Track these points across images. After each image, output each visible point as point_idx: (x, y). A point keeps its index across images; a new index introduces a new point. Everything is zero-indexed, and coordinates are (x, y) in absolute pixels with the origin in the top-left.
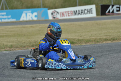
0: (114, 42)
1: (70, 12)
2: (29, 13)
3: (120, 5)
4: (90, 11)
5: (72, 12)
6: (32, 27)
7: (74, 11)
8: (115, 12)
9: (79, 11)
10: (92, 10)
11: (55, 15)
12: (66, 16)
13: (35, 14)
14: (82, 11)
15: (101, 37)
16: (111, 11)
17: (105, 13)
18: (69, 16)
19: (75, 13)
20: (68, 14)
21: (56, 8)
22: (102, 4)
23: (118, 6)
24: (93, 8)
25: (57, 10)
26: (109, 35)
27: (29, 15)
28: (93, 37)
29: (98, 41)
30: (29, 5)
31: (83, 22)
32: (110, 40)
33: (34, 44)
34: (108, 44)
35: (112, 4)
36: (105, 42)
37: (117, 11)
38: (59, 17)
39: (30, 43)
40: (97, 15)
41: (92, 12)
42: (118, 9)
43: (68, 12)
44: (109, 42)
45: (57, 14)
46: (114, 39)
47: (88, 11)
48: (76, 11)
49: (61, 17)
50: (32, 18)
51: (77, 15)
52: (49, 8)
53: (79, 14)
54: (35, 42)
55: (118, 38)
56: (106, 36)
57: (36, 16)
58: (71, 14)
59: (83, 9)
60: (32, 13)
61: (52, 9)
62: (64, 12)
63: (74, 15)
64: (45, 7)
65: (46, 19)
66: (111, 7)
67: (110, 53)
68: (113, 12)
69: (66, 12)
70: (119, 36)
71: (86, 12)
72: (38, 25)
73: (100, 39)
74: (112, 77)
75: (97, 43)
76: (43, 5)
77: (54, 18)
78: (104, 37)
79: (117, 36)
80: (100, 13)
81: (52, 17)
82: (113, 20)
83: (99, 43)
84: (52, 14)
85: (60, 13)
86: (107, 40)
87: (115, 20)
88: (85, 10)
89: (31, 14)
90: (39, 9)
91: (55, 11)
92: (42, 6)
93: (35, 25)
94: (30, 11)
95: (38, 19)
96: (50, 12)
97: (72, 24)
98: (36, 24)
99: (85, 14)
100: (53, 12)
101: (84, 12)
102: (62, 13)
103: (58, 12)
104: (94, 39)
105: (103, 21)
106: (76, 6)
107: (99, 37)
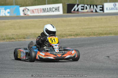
0: (77, 37)
1: (39, 10)
2: (3, 9)
3: (84, 5)
4: (57, 9)
5: (41, 10)
6: (4, 22)
7: (43, 9)
8: (80, 10)
9: (47, 9)
10: (59, 8)
11: (26, 12)
12: (36, 13)
13: (8, 10)
14: (50, 9)
15: (66, 33)
16: (76, 10)
17: (71, 11)
18: (38, 13)
19: (44, 10)
20: (38, 11)
21: (27, 6)
22: (68, 3)
23: (83, 5)
24: (60, 7)
25: (28, 7)
26: (73, 31)
27: (3, 12)
28: (59, 32)
29: (63, 36)
30: (3, 3)
31: (51, 19)
32: (74, 36)
33: (6, 37)
34: (72, 39)
35: (78, 3)
36: (69, 37)
37: (82, 9)
38: (29, 14)
39: (2, 36)
40: (64, 12)
41: (59, 10)
42: (83, 8)
43: (38, 9)
44: (73, 37)
45: (27, 11)
46: (77, 35)
47: (55, 9)
48: (45, 9)
49: (31, 13)
50: (5, 14)
51: (46, 12)
52: (20, 6)
53: (48, 11)
54: (6, 36)
55: (80, 34)
56: (71, 31)
57: (8, 13)
58: (41, 11)
59: (52, 7)
60: (5, 9)
61: (23, 6)
62: (34, 10)
63: (43, 12)
64: (17, 4)
65: (18, 15)
66: (76, 6)
67: (73, 47)
68: (78, 10)
69: (36, 9)
70: (82, 32)
71: (54, 9)
72: (10, 20)
73: (65, 34)
74: (73, 68)
75: (62, 38)
76: (15, 2)
77: (25, 14)
78: (69, 33)
79: (80, 32)
80: (66, 11)
81: (23, 14)
82: (78, 18)
83: (64, 38)
84: (23, 10)
85: (31, 10)
86: (71, 35)
87: (80, 18)
88: (53, 8)
89: (4, 11)
90: (12, 6)
91: (26, 8)
92: (14, 4)
93: (7, 21)
94: (3, 8)
95: (10, 15)
96: (21, 9)
97: (40, 20)
98: (8, 19)
99: (53, 12)
100: (24, 9)
101: (52, 10)
102: (32, 10)
103: (28, 10)
104: (59, 34)
105: (69, 18)
106: (45, 4)
107: (64, 33)
